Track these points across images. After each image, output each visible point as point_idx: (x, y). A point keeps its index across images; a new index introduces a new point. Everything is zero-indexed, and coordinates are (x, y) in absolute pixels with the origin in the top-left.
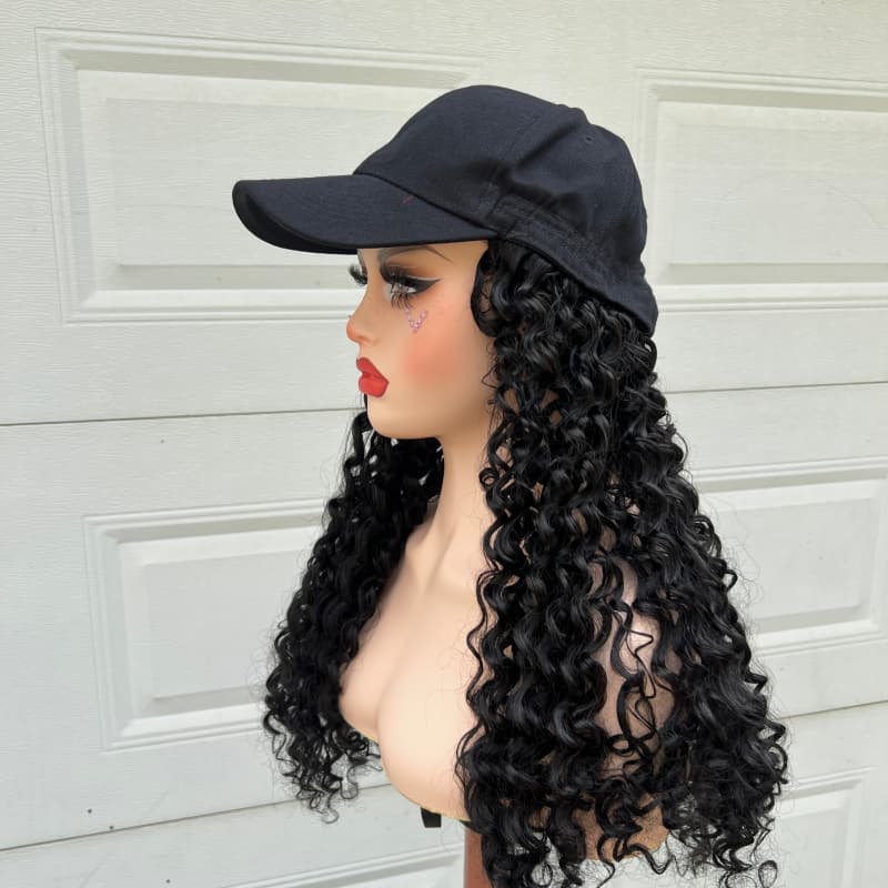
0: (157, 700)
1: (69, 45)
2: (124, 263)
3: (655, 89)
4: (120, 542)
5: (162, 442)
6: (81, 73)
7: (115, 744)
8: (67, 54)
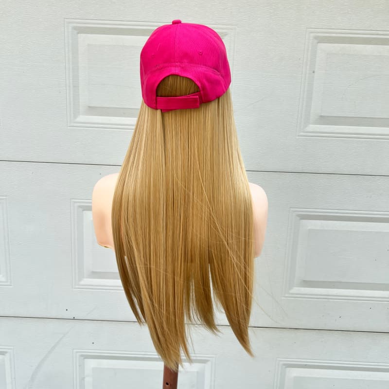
0: (93, 272)
1: (75, 25)
2: (91, 105)
3: (316, 38)
4: (83, 210)
5: (100, 174)
6: (79, 35)
7: (77, 287)
8: (75, 28)
